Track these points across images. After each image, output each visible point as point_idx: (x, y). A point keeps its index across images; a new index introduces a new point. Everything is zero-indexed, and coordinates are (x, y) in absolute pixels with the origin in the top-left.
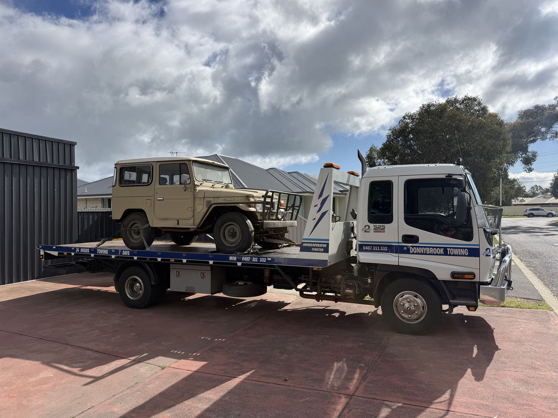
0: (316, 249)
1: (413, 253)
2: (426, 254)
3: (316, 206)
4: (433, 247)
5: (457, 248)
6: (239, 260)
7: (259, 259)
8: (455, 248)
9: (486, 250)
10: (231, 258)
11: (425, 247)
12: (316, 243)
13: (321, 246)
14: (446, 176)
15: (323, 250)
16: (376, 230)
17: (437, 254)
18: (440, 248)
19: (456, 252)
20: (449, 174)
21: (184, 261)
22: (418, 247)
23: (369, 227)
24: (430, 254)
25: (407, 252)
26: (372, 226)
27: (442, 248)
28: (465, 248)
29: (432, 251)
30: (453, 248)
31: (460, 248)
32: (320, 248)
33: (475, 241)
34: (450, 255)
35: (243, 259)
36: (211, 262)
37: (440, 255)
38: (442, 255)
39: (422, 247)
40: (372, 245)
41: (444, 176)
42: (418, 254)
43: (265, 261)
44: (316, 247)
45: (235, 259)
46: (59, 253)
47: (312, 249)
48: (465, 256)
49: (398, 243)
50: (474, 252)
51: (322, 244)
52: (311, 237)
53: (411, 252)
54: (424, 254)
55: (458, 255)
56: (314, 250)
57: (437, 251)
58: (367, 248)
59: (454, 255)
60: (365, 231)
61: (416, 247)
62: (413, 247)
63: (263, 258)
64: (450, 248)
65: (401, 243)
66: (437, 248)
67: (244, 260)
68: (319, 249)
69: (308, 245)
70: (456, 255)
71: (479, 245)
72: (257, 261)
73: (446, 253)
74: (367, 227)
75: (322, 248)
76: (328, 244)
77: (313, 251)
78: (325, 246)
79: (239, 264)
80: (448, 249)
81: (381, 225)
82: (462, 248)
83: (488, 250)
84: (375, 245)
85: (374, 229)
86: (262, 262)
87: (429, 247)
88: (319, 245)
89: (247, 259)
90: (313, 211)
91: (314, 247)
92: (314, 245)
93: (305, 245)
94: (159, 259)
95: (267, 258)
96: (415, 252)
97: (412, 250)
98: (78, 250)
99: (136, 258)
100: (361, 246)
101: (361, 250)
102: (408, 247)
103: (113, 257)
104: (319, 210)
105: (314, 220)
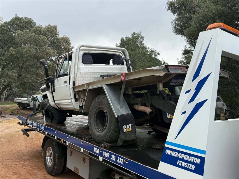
0: (184, 164)
3: (189, 91)
6: (101, 154)
7: (117, 159)
10: (95, 150)
12: (185, 153)
13: (191, 159)
15: (193, 167)
21: (67, 143)
36: (82, 150)
43: (122, 163)
44: (183, 160)
45: (98, 151)
46: (22, 122)
47: (178, 163)
51: (193, 158)
52: (177, 142)
56: (180, 165)
63: (120, 158)
67: (105, 155)
68: (189, 164)
69: (173, 154)
72: (115, 160)
75: (193, 163)
76: (203, 159)
77: (178, 166)
78: (198, 161)
79: (101, 159)
86: (119, 164)
88: (187, 158)
89: (106, 155)
90: (183, 99)
91: (181, 159)
92: (182, 156)
93: (168, 152)
94: (56, 137)
95: (124, 159)
98: (27, 122)
99: (46, 133)
103: (38, 129)
104: (192, 100)
105: (184, 113)
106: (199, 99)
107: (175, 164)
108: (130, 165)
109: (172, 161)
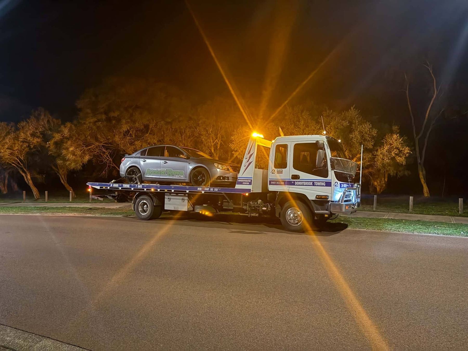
0: (245, 183)
1: (297, 185)
2: (304, 185)
3: (247, 158)
4: (307, 182)
5: (320, 182)
6: (203, 190)
8: (319, 182)
9: (335, 183)
10: (198, 189)
11: (303, 181)
12: (246, 180)
13: (248, 181)
15: (248, 183)
16: (278, 172)
17: (309, 185)
18: (310, 182)
19: (319, 184)
20: (317, 141)
21: (173, 191)
22: (300, 181)
23: (274, 171)
24: (305, 185)
25: (294, 184)
26: (276, 170)
27: (312, 182)
28: (324, 182)
29: (306, 183)
31: (321, 182)
32: (247, 182)
33: (329, 178)
34: (316, 186)
35: (205, 189)
36: (187, 191)
37: (311, 186)
38: (312, 186)
39: (301, 181)
40: (276, 181)
41: (315, 142)
42: (299, 185)
43: (217, 190)
44: (245, 182)
45: (201, 189)
46: (100, 187)
48: (323, 186)
49: (289, 179)
50: (328, 184)
52: (243, 176)
53: (296, 184)
54: (302, 185)
57: (309, 183)
58: (274, 183)
60: (272, 173)
61: (298, 181)
62: (297, 181)
64: (316, 182)
65: (291, 179)
66: (309, 182)
69: (241, 181)
70: (319, 186)
71: (331, 180)
72: (213, 190)
73: (313, 185)
74: (273, 171)
75: (248, 182)
76: (251, 180)
77: (243, 184)
78: (250, 181)
79: (203, 192)
80: (315, 182)
81: (281, 169)
82: (322, 182)
83: (336, 183)
84: (277, 181)
85: (277, 172)
86: (215, 191)
87: (305, 181)
89: (207, 189)
90: (244, 161)
91: (244, 182)
92: (244, 181)
93: (239, 181)
94: (159, 190)
95: (218, 188)
96: (298, 184)
97: (296, 183)
98: (111, 185)
99: (145, 189)
100: (270, 181)
101: (270, 184)
102: (294, 182)
103: (132, 189)
104: (248, 161)
105: (245, 166)
106: (250, 161)
108: (222, 190)
109: (241, 183)
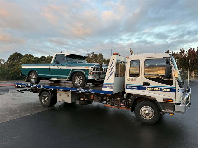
2: (153, 90)
3: (109, 70)
4: (156, 88)
6: (80, 90)
7: (87, 90)
8: (165, 88)
10: (77, 90)
11: (152, 87)
14: (162, 58)
16: (132, 80)
18: (158, 88)
21: (61, 90)
22: (149, 87)
23: (130, 79)
25: (145, 89)
26: (131, 78)
28: (169, 89)
30: (164, 88)
31: (167, 88)
33: (173, 86)
34: (163, 91)
36: (70, 91)
37: (158, 91)
40: (131, 86)
46: (21, 86)
48: (169, 92)
49: (141, 85)
50: (173, 90)
52: (107, 82)
55: (166, 91)
56: (108, 87)
58: (129, 87)
59: (164, 91)
60: (128, 80)
62: (147, 87)
69: (106, 85)
70: (165, 91)
71: (175, 87)
74: (129, 79)
76: (113, 85)
79: (80, 92)
80: (162, 89)
83: (179, 90)
86: (88, 92)
87: (154, 88)
88: (110, 86)
89: (83, 90)
90: (108, 72)
92: (108, 85)
93: (104, 85)
94: (53, 89)
95: (90, 90)
96: (148, 90)
97: (147, 89)
98: (27, 85)
99: (45, 88)
100: (126, 86)
101: (126, 88)
102: (145, 87)
103: (38, 87)
104: (110, 72)
105: (108, 75)
106: (112, 71)
107: (106, 88)
108: (93, 91)
109: (106, 87)
